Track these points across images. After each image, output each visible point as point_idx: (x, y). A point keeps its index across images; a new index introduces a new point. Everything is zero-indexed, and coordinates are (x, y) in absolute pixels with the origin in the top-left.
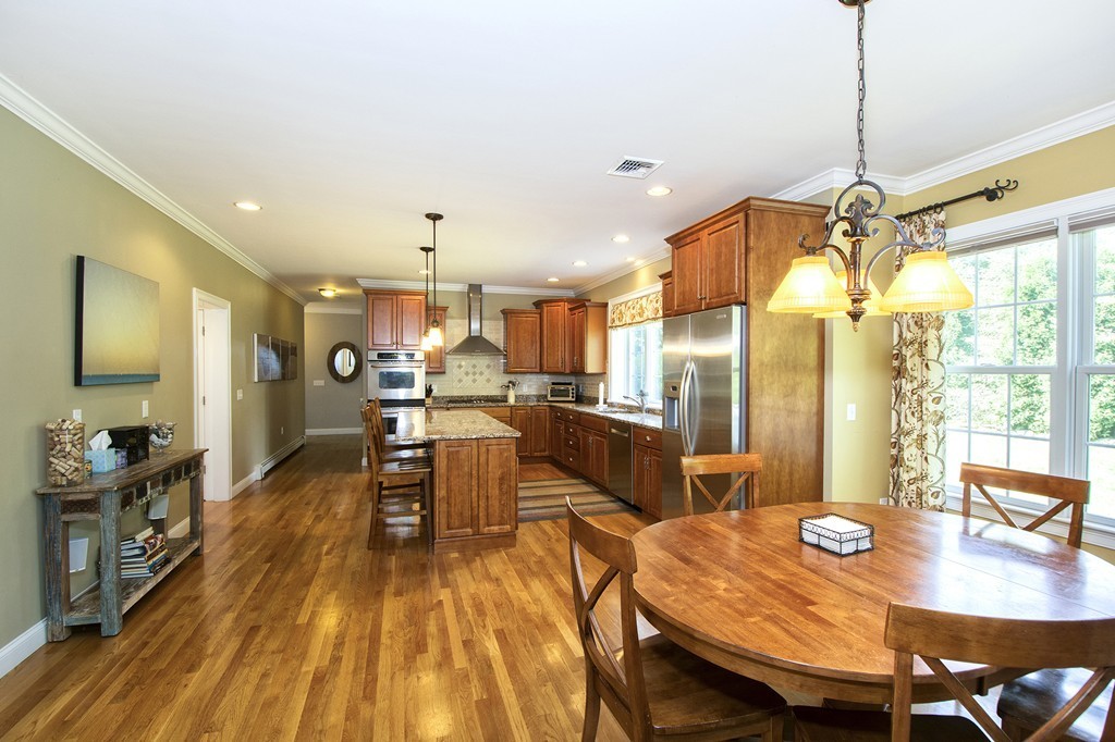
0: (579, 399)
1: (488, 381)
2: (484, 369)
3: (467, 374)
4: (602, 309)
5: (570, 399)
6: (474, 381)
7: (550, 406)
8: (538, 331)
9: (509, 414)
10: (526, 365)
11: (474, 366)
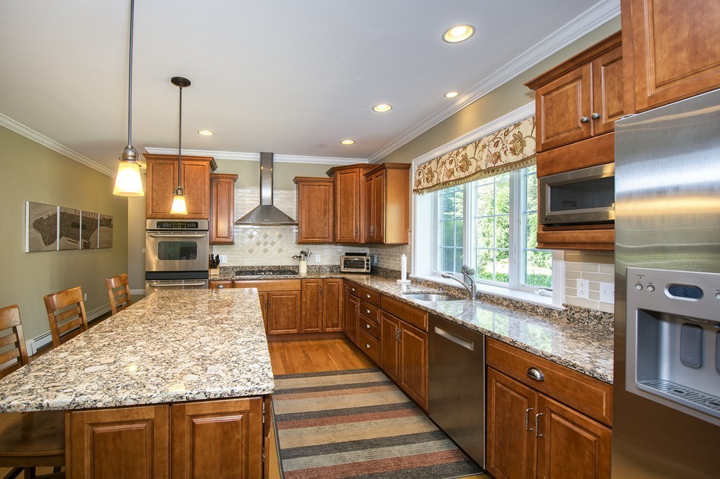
0: (375, 272)
1: (280, 250)
2: (275, 239)
3: (258, 244)
4: (403, 171)
5: (364, 270)
6: (266, 251)
7: (343, 279)
8: (331, 199)
9: (298, 287)
10: (319, 235)
11: (266, 236)
